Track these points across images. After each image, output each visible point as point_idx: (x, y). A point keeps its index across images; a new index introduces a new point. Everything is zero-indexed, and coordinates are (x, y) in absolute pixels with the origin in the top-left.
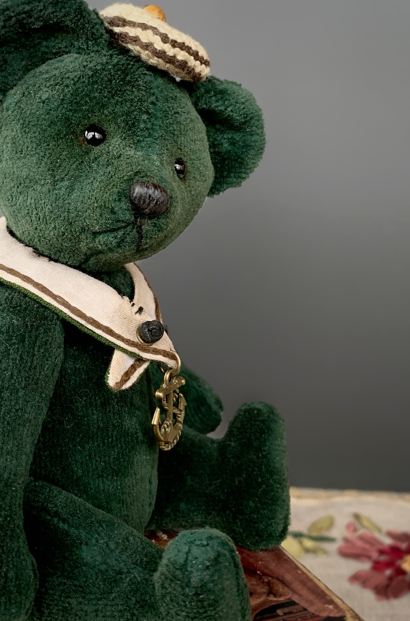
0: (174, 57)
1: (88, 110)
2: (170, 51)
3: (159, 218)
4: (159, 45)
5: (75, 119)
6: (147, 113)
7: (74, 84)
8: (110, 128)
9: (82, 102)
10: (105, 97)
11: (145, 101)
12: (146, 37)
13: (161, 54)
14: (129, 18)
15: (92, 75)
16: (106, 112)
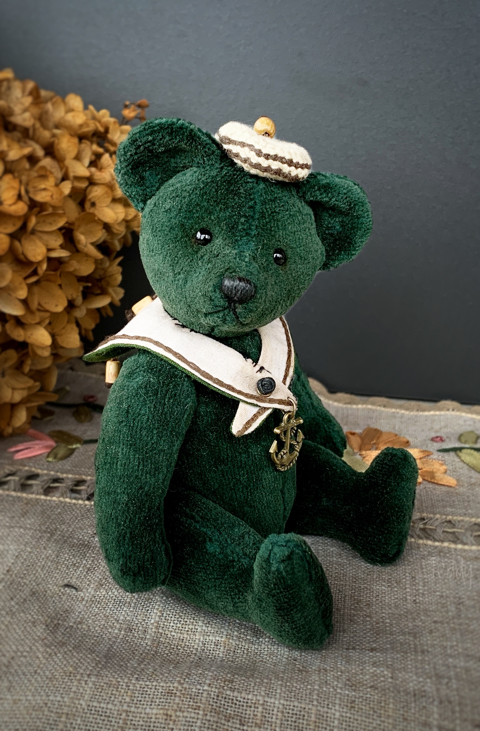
0: (269, 167)
1: (198, 217)
2: (265, 163)
3: (248, 303)
4: (255, 159)
5: (188, 224)
6: (245, 216)
7: (190, 196)
8: (216, 230)
9: (194, 211)
10: (212, 206)
11: (244, 207)
12: (244, 153)
13: (257, 166)
14: (233, 138)
15: (203, 188)
16: (212, 218)
